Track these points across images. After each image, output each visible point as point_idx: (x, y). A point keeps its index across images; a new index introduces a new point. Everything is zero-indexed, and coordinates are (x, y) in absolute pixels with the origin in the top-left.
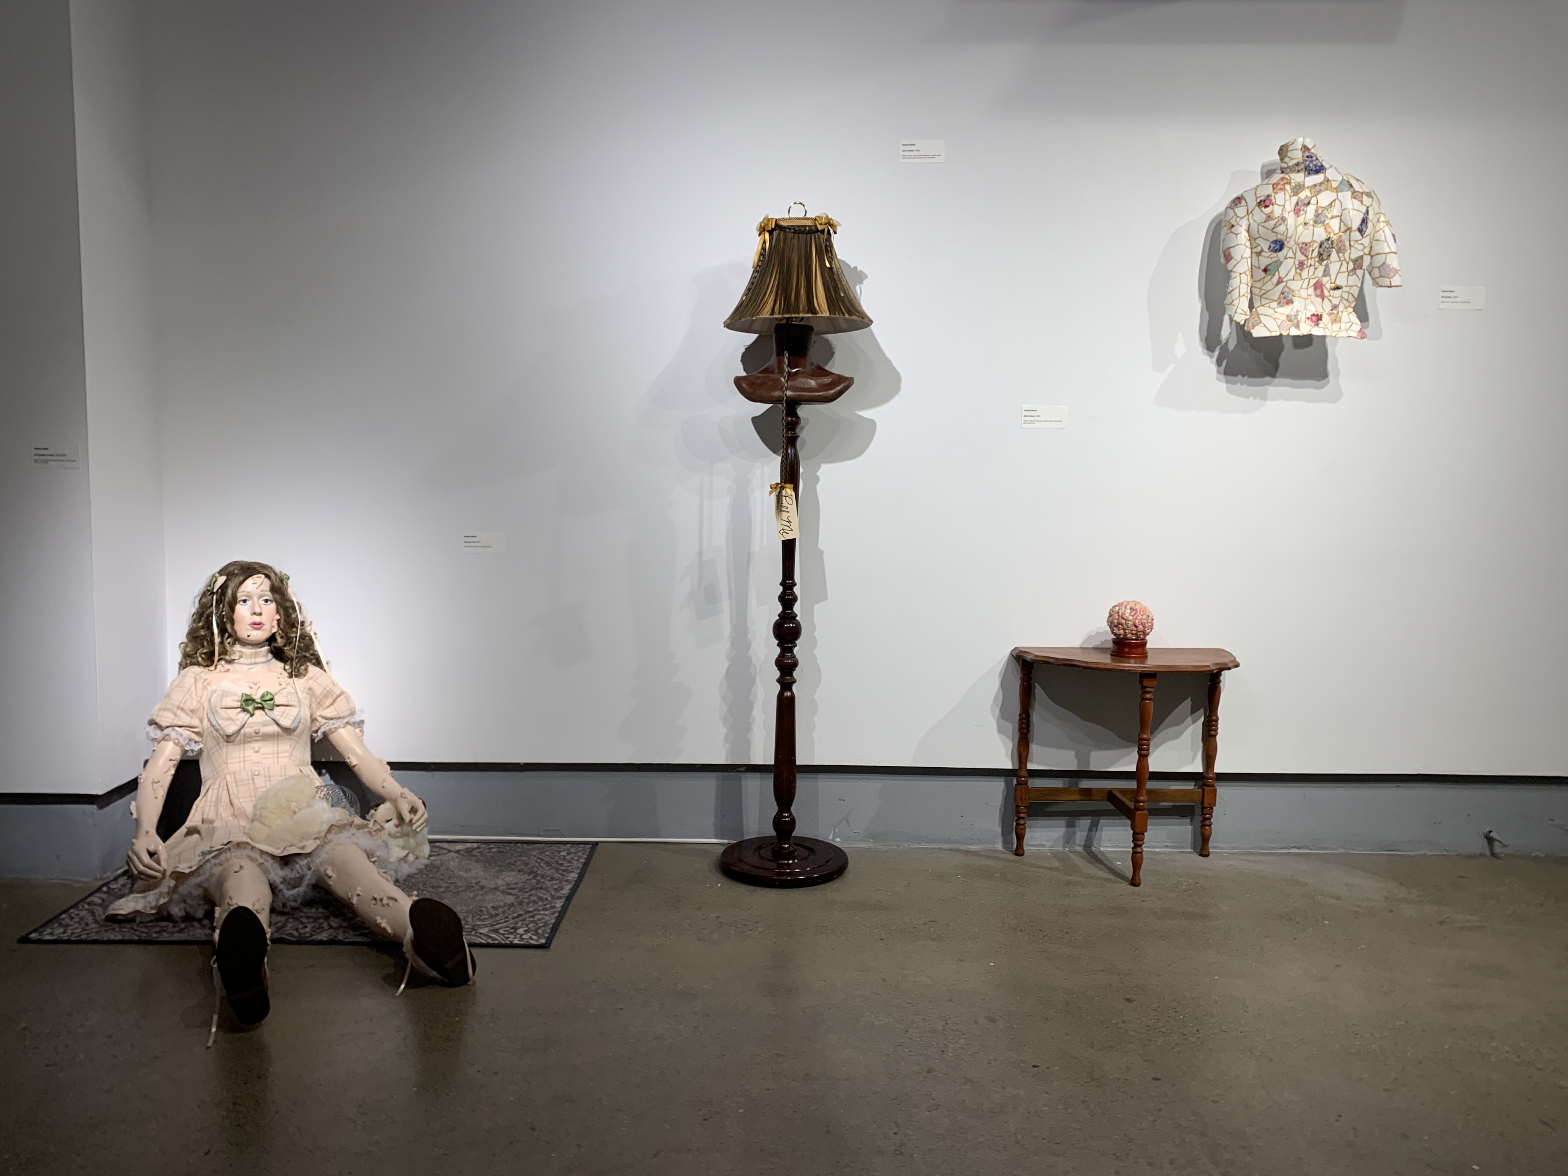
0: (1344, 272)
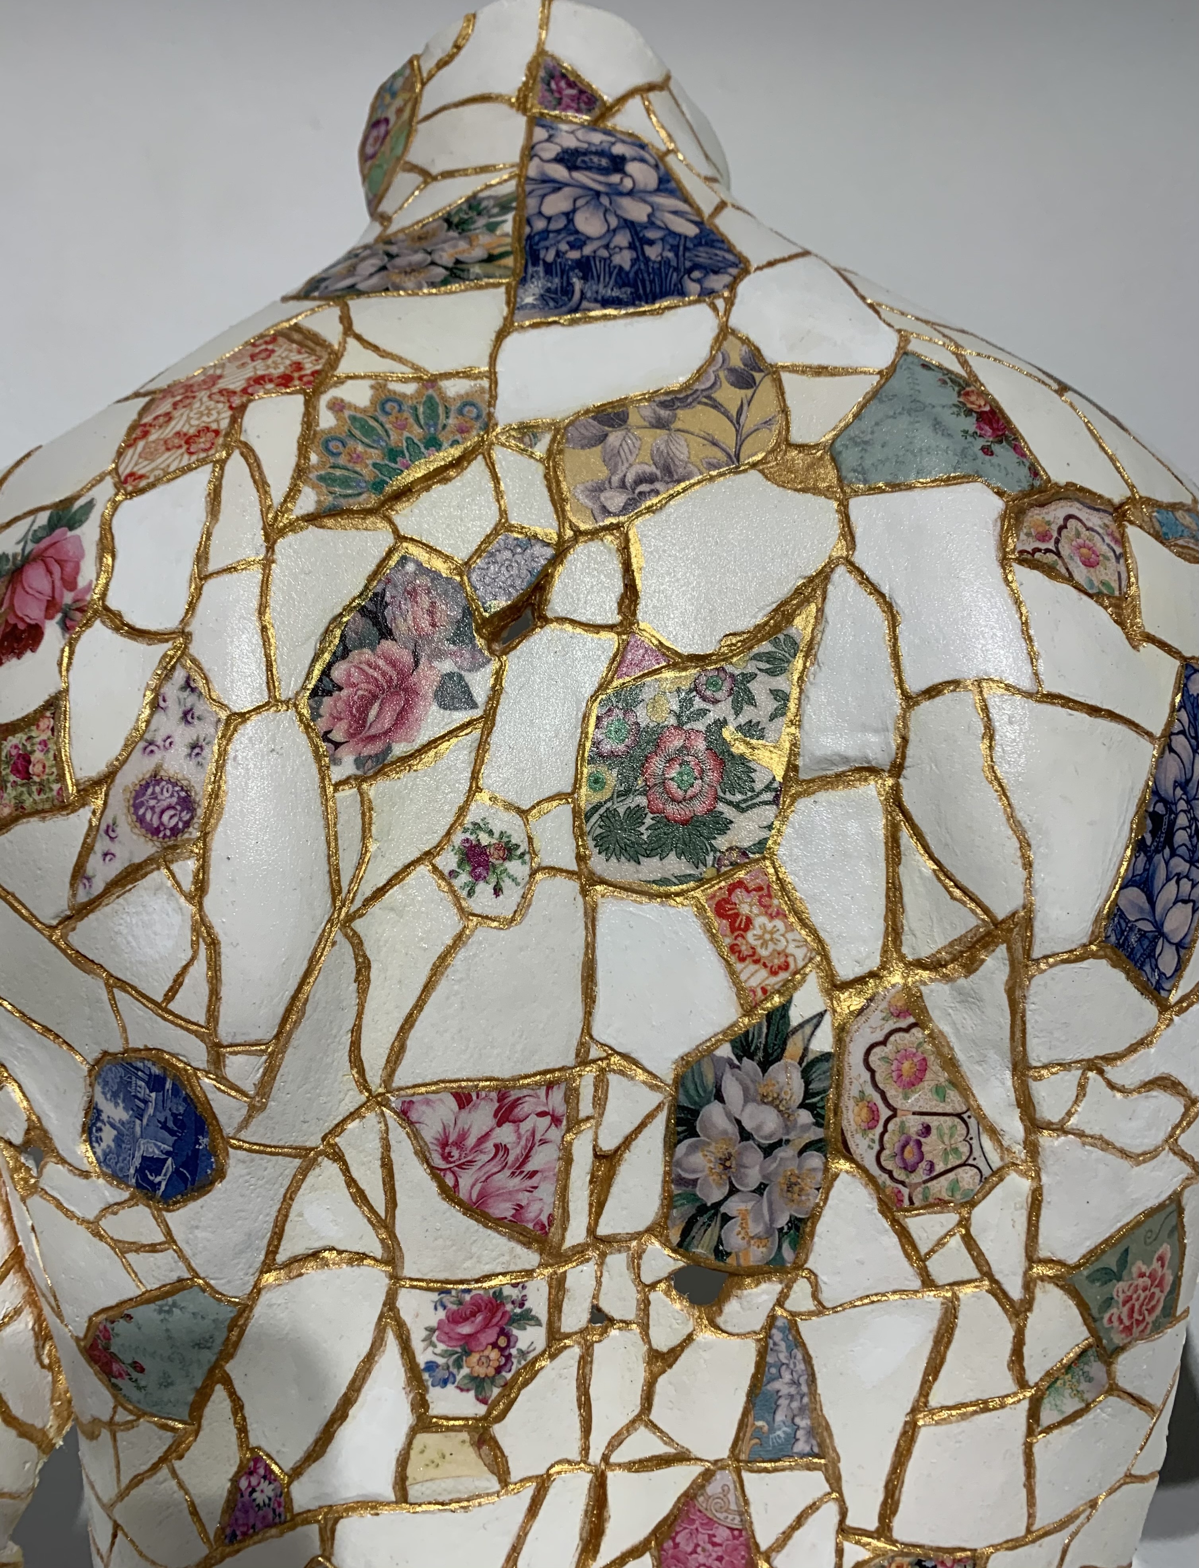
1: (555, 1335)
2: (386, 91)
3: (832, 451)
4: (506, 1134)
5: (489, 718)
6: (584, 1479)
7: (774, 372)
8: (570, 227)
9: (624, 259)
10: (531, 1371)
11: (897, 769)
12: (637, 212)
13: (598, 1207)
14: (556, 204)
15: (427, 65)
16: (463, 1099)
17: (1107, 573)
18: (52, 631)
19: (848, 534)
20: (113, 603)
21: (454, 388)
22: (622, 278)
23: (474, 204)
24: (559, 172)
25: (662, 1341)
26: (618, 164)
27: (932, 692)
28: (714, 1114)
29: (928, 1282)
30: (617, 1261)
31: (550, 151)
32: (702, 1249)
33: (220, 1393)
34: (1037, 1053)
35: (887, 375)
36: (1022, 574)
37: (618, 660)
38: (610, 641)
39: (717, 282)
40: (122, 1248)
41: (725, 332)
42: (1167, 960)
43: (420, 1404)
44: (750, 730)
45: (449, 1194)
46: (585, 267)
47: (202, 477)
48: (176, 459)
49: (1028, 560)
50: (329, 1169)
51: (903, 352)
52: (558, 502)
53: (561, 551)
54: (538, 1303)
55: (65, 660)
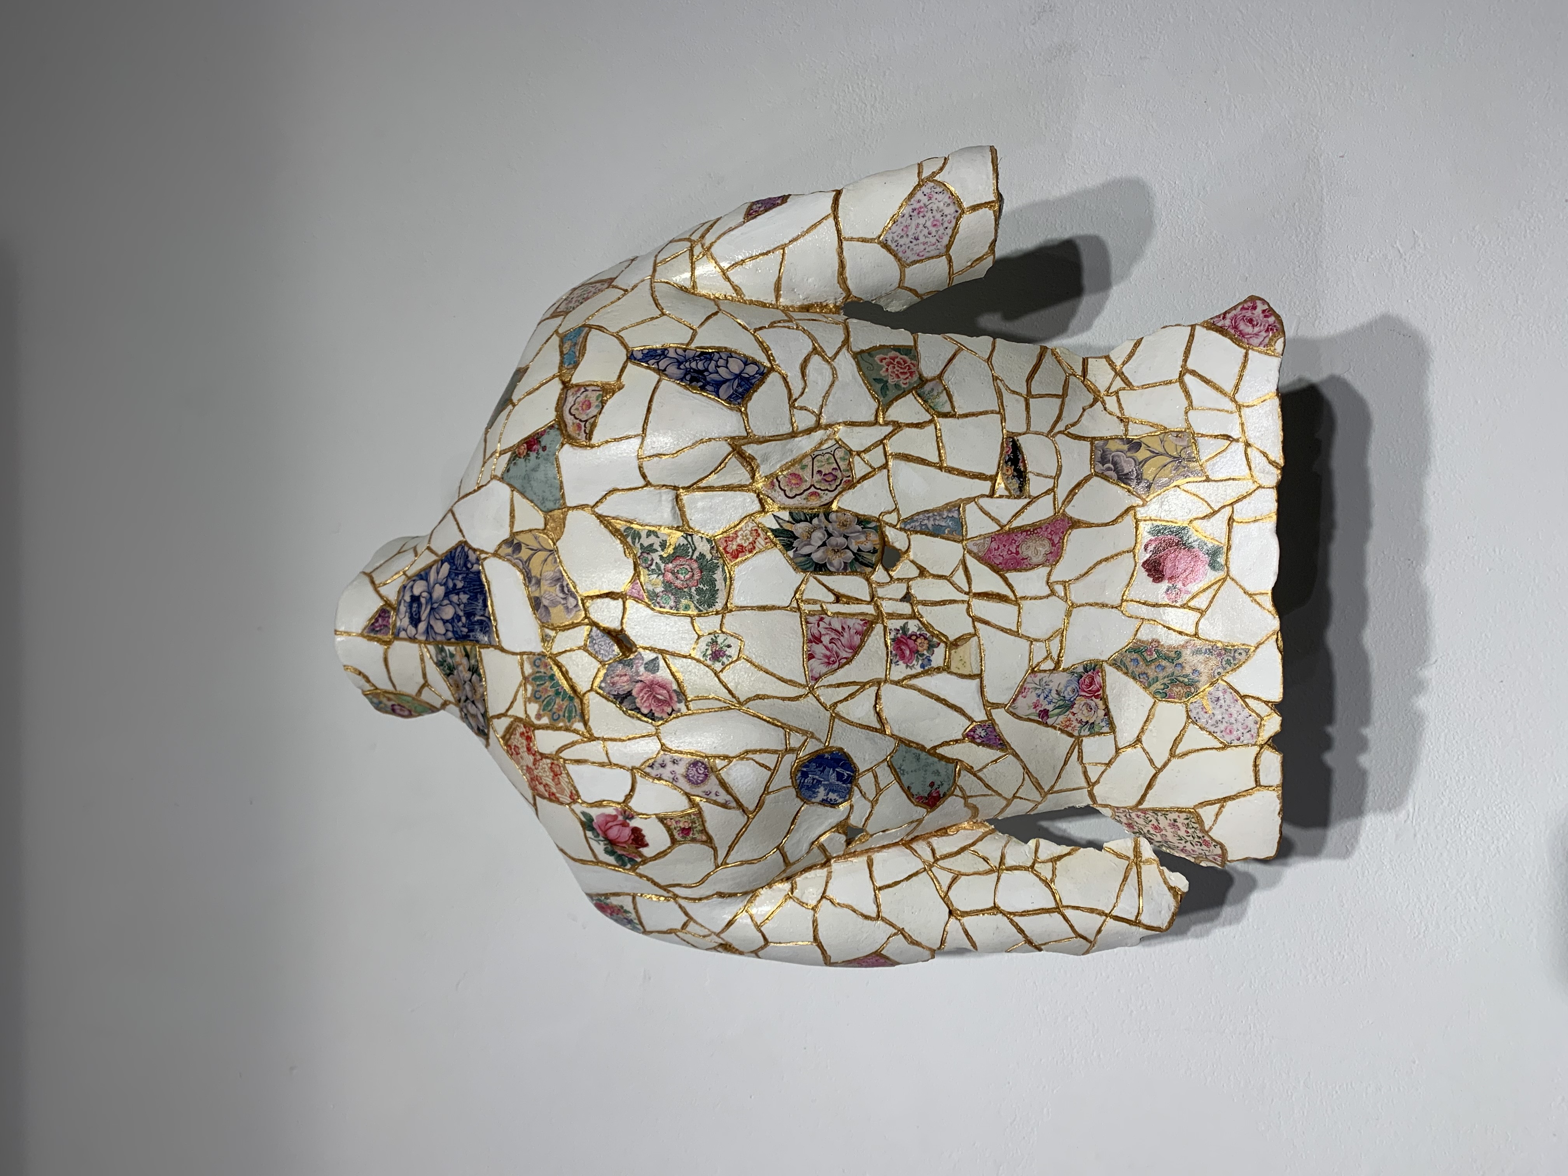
0: (938, 439)
1: (914, 616)
2: (379, 707)
3: (547, 512)
4: (826, 640)
5: (662, 652)
6: (975, 602)
7: (513, 535)
8: (451, 621)
9: (464, 598)
10: (926, 626)
11: (676, 488)
12: (439, 591)
13: (858, 601)
14: (439, 627)
15: (368, 687)
16: (811, 657)
17: (593, 396)
18: (633, 823)
19: (582, 507)
20: (621, 799)
21: (528, 670)
22: (473, 598)
23: (440, 664)
24: (422, 626)
25: (916, 572)
26: (415, 599)
27: (644, 476)
28: (817, 557)
29: (885, 466)
30: (881, 592)
31: (412, 630)
32: (874, 559)
33: (940, 751)
34: (786, 429)
35: (513, 488)
36: (594, 441)
37: (638, 600)
38: (630, 603)
39: (472, 557)
40: (879, 791)
41: (496, 554)
42: (751, 370)
43: (939, 670)
44: (663, 545)
45: (849, 661)
46: (469, 615)
47: (571, 768)
48: (564, 779)
49: (589, 436)
50: (840, 708)
51: (502, 479)
52: (574, 626)
53: (594, 624)
54: (898, 624)
55: (645, 816)
